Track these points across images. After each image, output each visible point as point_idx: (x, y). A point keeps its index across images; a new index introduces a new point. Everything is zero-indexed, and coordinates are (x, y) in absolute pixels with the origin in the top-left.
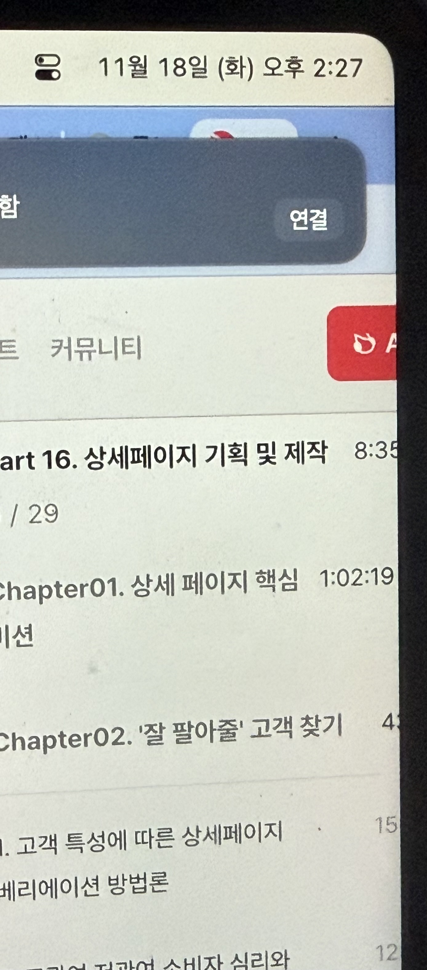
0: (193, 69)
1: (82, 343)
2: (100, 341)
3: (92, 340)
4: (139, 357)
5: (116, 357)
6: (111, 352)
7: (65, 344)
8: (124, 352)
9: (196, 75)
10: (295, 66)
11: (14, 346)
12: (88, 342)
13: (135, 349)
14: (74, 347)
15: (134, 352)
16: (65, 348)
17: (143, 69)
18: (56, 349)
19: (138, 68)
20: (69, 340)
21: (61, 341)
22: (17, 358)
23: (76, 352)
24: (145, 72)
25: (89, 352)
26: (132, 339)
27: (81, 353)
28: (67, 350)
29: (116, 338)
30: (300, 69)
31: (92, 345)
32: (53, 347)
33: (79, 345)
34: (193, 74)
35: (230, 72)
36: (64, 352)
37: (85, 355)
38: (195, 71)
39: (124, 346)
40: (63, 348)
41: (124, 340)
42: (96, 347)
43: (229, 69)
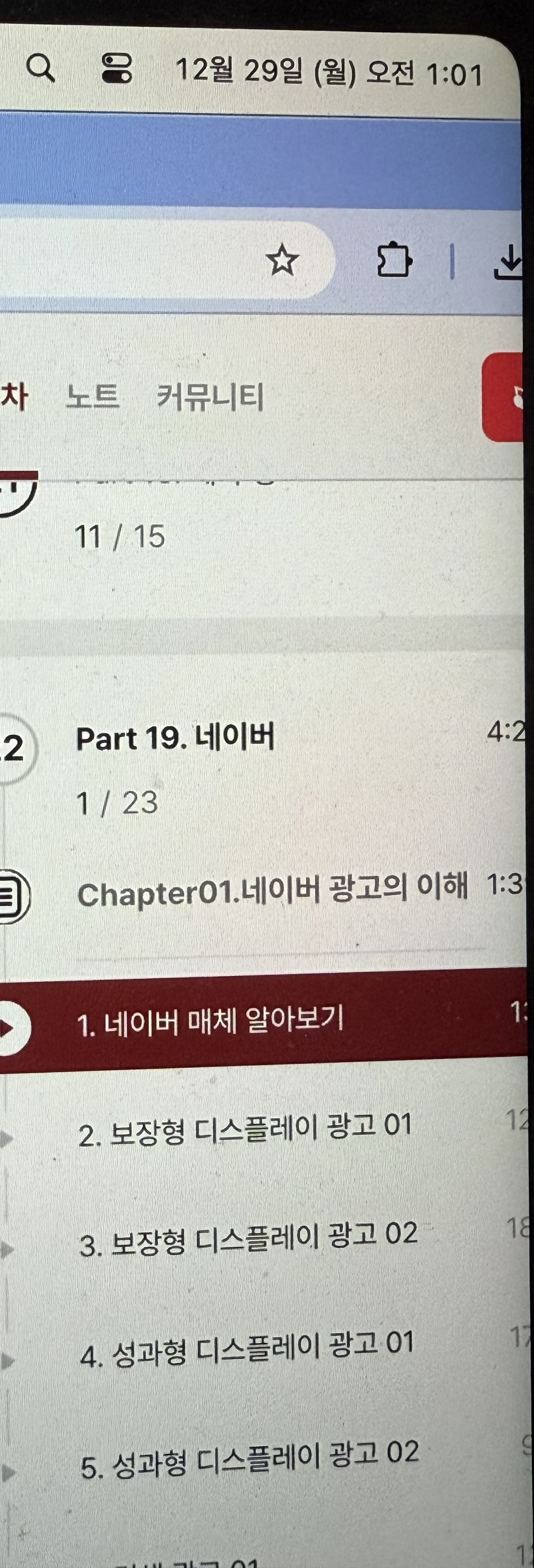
1: (194, 390)
2: (215, 388)
3: (205, 387)
4: (261, 408)
5: (234, 409)
6: (227, 402)
7: (174, 391)
8: (243, 402)
11: (114, 392)
12: (201, 390)
13: (256, 398)
14: (184, 395)
15: (254, 403)
16: (174, 395)
18: (163, 397)
20: (179, 385)
21: (169, 388)
22: (117, 406)
23: (187, 400)
25: (203, 401)
26: (253, 387)
27: (193, 402)
28: (176, 398)
29: (233, 385)
31: (205, 393)
32: (160, 395)
33: (190, 393)
36: (172, 400)
37: (198, 405)
39: (243, 395)
40: (171, 396)
41: (243, 388)
42: (210, 395)
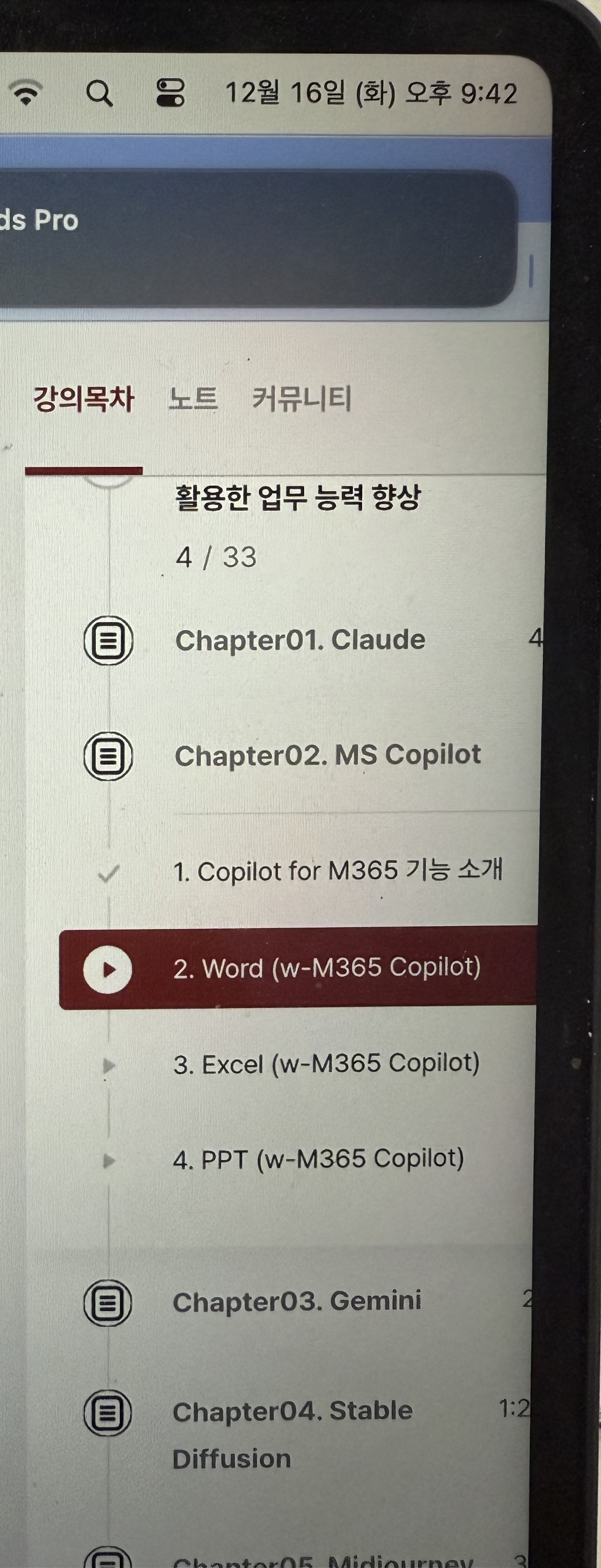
0: (329, 94)
9: (331, 101)
10: (443, 91)
17: (275, 94)
19: (268, 93)
24: (276, 98)
30: (447, 95)
31: (297, 395)
32: (255, 397)
33: (283, 395)
34: (329, 99)
35: (369, 98)
36: (267, 402)
38: (330, 97)
43: (369, 95)
